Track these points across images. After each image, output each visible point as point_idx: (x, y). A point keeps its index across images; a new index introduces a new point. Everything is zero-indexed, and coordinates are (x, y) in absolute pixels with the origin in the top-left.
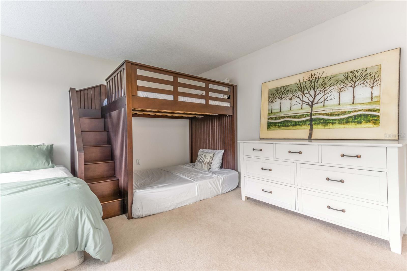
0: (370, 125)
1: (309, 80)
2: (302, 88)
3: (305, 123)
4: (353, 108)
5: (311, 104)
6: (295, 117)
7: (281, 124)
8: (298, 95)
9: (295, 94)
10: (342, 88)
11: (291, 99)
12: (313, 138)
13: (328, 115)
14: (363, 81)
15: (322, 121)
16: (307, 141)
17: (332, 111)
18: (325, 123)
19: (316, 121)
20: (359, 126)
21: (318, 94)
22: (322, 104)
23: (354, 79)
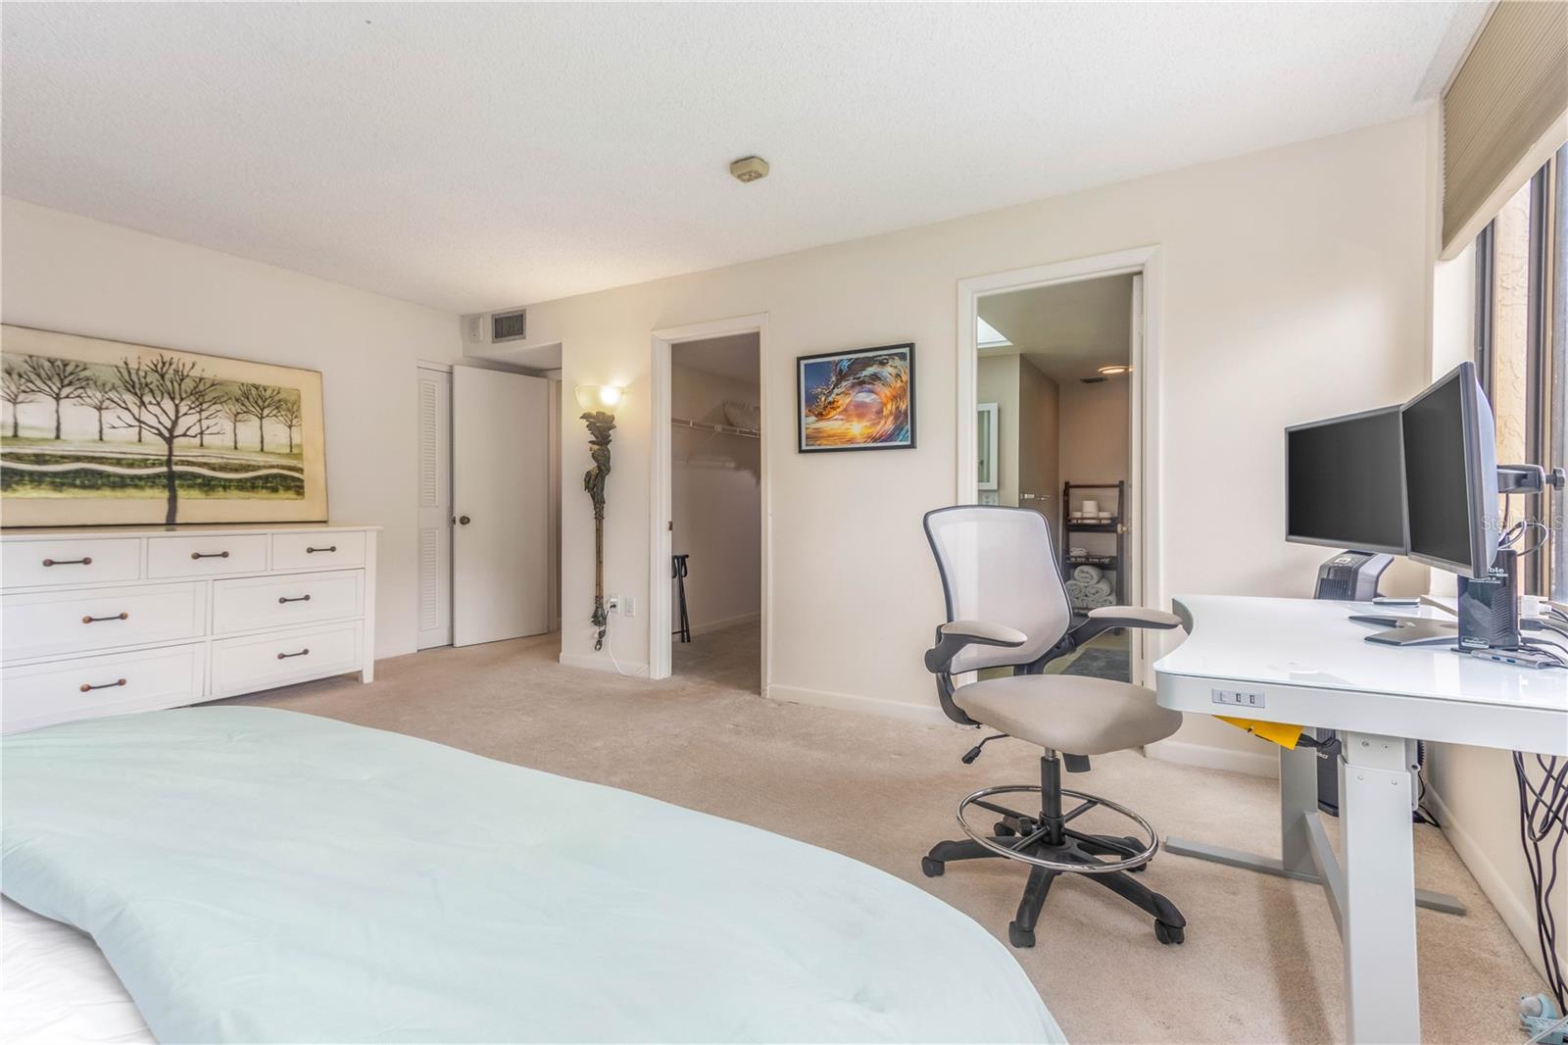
0: (291, 494)
1: (157, 371)
2: (137, 386)
3: (153, 482)
4: (260, 459)
5: (167, 434)
6: (118, 462)
7: (65, 481)
8: (124, 402)
9: (113, 395)
10: (238, 413)
11: (99, 409)
12: (178, 521)
13: (214, 469)
14: (274, 412)
15: (200, 481)
16: (164, 528)
17: (220, 461)
18: (208, 485)
19: (185, 480)
20: (274, 495)
21: (185, 414)
22: (197, 440)
23: (260, 402)
